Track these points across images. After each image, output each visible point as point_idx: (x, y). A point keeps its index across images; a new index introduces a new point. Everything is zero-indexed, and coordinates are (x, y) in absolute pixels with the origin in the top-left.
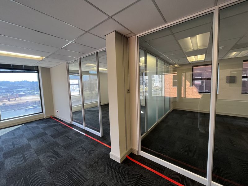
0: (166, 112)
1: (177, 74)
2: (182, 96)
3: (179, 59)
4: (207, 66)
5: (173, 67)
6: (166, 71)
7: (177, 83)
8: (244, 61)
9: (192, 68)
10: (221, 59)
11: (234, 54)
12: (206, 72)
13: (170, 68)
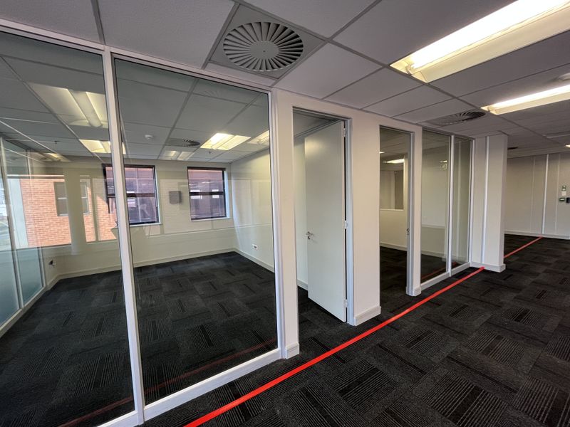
0: (26, 297)
1: (63, 180)
2: (90, 238)
3: (56, 139)
4: (139, 169)
5: (43, 159)
6: (8, 168)
7: (71, 206)
8: (189, 168)
9: (101, 167)
10: (157, 160)
11: (173, 154)
12: (139, 181)
13: (31, 160)
